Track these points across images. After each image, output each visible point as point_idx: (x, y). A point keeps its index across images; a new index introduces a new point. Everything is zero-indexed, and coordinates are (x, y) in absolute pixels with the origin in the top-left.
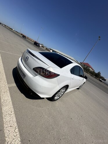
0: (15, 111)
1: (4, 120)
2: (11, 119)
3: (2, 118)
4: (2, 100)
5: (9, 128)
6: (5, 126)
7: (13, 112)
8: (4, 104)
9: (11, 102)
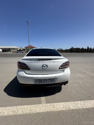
0: (73, 101)
1: (81, 108)
2: (79, 104)
3: (80, 109)
4: (64, 109)
5: (86, 105)
6: (85, 107)
7: (75, 102)
8: (67, 108)
9: (65, 103)
